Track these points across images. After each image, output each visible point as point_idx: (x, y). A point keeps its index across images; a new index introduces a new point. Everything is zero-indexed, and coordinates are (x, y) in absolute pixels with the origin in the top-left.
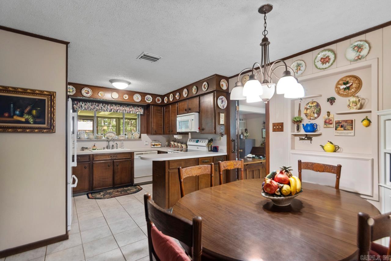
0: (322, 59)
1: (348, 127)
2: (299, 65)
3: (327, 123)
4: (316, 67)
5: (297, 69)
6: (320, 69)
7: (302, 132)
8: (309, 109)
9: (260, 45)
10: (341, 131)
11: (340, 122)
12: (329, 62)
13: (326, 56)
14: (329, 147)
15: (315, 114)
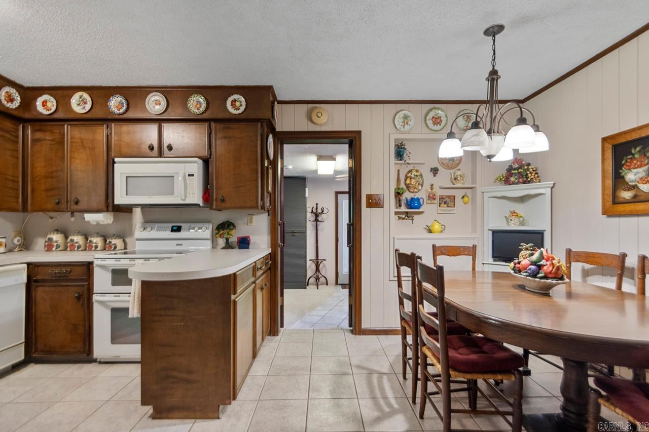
0: (433, 117)
1: (450, 204)
2: (406, 117)
3: (431, 198)
4: (428, 127)
5: (404, 122)
6: (431, 129)
7: (403, 209)
8: (414, 178)
9: (486, 80)
10: (444, 208)
11: (444, 197)
12: (440, 124)
13: (438, 115)
14: (436, 227)
15: (420, 186)
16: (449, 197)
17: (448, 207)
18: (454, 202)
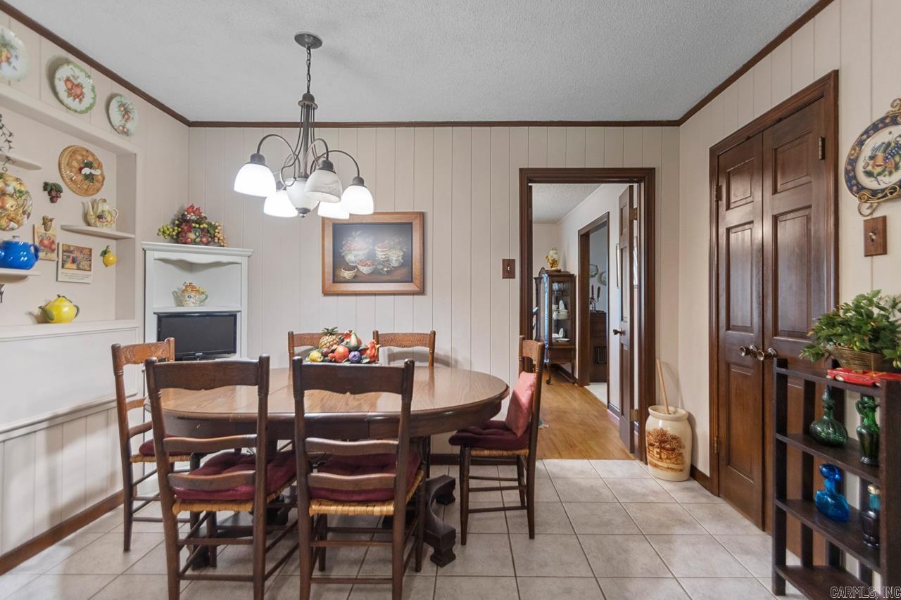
1: (83, 263)
4: (56, 94)
6: (62, 102)
11: (72, 248)
12: (80, 100)
13: (78, 80)
14: (66, 309)
15: (26, 216)
16: (81, 250)
17: (78, 269)
18: (90, 260)
